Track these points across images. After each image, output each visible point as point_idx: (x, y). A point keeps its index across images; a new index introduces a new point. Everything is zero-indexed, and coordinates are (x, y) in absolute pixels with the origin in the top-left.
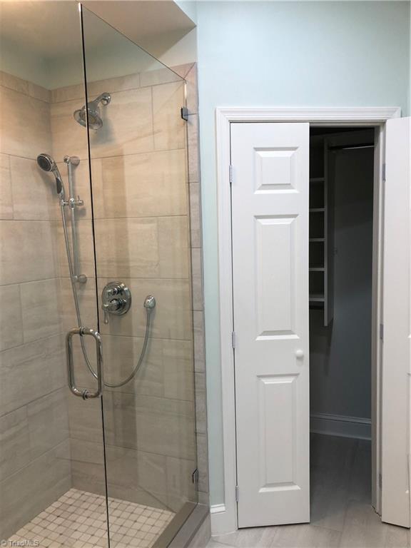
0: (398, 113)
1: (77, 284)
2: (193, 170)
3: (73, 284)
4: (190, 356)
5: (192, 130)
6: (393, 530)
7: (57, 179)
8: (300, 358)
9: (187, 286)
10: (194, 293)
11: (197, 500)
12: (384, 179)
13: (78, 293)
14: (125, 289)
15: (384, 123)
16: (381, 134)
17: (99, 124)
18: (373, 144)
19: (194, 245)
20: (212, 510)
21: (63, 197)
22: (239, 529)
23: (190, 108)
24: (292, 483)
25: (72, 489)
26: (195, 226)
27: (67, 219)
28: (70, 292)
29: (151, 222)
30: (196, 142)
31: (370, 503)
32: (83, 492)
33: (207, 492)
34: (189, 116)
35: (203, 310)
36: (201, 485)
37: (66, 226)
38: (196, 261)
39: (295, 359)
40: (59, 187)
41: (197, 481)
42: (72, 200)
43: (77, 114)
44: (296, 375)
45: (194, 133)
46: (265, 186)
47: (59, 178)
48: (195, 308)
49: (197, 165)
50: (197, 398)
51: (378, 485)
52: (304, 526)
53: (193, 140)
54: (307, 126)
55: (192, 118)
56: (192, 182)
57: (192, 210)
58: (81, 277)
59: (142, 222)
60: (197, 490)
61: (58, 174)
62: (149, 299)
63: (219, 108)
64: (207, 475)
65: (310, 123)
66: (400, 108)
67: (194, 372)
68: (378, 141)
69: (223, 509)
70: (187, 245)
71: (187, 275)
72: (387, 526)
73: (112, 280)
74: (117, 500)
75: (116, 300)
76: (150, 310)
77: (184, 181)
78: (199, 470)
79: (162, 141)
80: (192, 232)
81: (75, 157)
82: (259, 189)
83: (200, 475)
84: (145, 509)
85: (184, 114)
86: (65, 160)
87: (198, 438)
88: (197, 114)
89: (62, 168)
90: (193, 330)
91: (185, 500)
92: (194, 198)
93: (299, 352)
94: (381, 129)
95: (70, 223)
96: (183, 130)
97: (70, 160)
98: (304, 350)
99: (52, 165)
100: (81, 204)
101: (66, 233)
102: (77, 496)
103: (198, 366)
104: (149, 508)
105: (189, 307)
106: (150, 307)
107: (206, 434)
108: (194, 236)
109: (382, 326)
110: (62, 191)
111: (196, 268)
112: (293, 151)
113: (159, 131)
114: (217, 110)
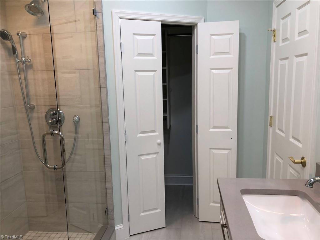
0: (203, 20)
1: (29, 110)
2: (100, 44)
3: (26, 110)
4: (102, 148)
5: (99, 21)
6: (204, 224)
7: (13, 46)
8: (159, 144)
9: (99, 109)
10: (103, 113)
11: (108, 224)
12: (197, 53)
13: (30, 115)
14: (61, 111)
15: (196, 24)
16: (195, 30)
17: (41, 13)
18: (191, 34)
19: (102, 86)
20: (116, 228)
21: (17, 57)
22: (130, 236)
23: (98, 9)
24: (156, 209)
25: (29, 232)
26: (102, 75)
27: (20, 70)
28: (25, 115)
29: (75, 73)
30: (101, 28)
31: (193, 214)
32: (37, 232)
33: (113, 219)
34: (97, 14)
35: (108, 122)
36: (110, 216)
37: (19, 74)
38: (103, 95)
39: (157, 145)
40: (14, 50)
41: (108, 214)
42: (24, 59)
43: (27, 7)
44: (158, 153)
45: (100, 24)
46: (140, 54)
47: (14, 45)
48: (104, 121)
49: (102, 41)
50: (106, 170)
51: (196, 204)
52: (163, 229)
53: (99, 27)
54: (160, 23)
55: (99, 15)
56: (100, 51)
57: (100, 66)
58: (32, 105)
59: (70, 73)
60: (108, 219)
61: (13, 42)
62: (76, 117)
63: (113, 10)
64: (113, 210)
65: (162, 22)
66: (204, 17)
67: (104, 156)
68: (194, 33)
69: (122, 227)
70: (97, 86)
71: (99, 103)
72: (201, 223)
73: (52, 107)
74: (59, 233)
75: (55, 118)
76: (77, 124)
77: (95, 50)
78: (108, 208)
79: (81, 26)
80: (101, 78)
81: (24, 32)
82: (137, 56)
83: (109, 210)
84: (78, 234)
85: (94, 12)
86: (18, 34)
87: (107, 191)
88: (102, 13)
89: (16, 38)
90: (103, 133)
91: (100, 226)
92: (101, 60)
93: (159, 141)
94: (195, 27)
95: (22, 73)
96: (94, 21)
97: (21, 34)
98: (161, 140)
99: (10, 37)
100: (29, 62)
101: (20, 79)
102: (34, 234)
103: (106, 152)
104: (79, 233)
105: (100, 121)
106: (76, 122)
107: (112, 188)
108: (102, 81)
109: (197, 126)
110: (16, 53)
111: (104, 99)
112: (154, 37)
113: (79, 20)
114: (113, 11)
